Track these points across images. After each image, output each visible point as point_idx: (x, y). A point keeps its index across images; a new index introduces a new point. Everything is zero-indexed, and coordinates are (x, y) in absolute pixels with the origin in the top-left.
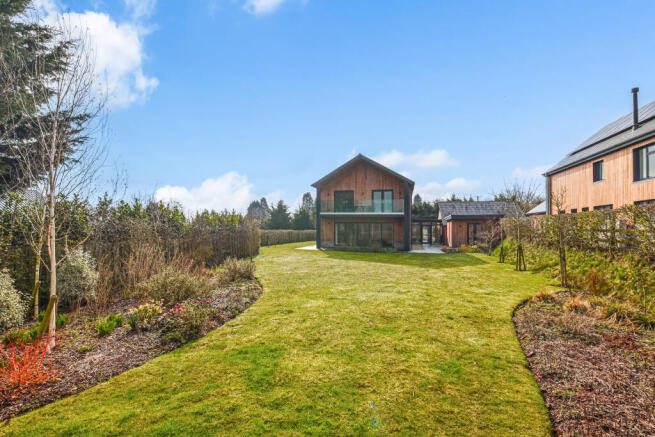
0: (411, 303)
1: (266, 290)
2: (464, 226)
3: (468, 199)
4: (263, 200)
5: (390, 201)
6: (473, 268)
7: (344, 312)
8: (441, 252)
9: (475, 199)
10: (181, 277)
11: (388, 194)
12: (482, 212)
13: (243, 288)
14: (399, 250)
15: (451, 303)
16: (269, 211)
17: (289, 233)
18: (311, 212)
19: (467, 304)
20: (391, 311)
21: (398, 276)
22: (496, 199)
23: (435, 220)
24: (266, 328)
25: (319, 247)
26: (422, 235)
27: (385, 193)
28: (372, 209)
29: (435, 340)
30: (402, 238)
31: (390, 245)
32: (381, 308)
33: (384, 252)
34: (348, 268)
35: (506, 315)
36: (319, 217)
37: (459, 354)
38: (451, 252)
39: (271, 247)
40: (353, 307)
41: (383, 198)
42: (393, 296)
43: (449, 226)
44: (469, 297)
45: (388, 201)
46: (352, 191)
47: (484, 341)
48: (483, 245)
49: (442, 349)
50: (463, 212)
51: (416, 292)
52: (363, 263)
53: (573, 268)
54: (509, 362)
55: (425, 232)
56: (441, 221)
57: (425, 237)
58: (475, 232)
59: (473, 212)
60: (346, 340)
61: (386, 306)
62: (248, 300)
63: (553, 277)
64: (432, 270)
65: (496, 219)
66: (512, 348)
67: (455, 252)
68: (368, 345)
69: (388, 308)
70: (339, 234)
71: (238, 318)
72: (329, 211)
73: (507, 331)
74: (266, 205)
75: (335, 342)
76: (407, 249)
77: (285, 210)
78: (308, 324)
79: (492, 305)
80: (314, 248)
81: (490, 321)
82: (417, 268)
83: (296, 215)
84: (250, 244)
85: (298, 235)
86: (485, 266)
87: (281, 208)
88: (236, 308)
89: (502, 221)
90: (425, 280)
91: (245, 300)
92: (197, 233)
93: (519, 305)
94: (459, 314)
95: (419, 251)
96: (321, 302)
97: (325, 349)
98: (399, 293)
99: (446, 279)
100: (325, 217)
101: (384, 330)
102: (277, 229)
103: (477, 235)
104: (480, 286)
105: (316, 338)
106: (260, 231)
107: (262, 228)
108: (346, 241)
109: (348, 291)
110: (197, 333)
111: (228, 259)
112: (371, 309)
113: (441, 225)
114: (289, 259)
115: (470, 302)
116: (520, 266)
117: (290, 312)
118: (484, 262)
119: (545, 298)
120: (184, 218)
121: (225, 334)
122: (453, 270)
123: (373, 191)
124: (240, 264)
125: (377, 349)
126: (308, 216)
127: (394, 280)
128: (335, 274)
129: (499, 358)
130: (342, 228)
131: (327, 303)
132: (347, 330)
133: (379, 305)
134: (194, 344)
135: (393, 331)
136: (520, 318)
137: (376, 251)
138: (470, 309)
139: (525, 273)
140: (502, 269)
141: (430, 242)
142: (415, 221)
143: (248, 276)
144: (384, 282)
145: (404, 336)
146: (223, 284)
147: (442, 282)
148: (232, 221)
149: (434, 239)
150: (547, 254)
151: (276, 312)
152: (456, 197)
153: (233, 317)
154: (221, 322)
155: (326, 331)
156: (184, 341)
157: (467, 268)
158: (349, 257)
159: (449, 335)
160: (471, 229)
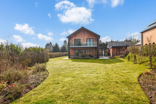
0: (102, 77)
1: (50, 74)
2: (116, 50)
3: (116, 41)
4: (51, 43)
5: (92, 42)
6: (120, 63)
7: (78, 82)
8: (109, 58)
9: (118, 41)
10: (16, 72)
11: (92, 40)
12: (121, 45)
13: (41, 74)
14: (95, 58)
15: (116, 77)
16: (52, 46)
17: (59, 54)
18: (66, 47)
19: (122, 77)
20: (95, 81)
21: (96, 67)
22: (125, 41)
23: (106, 48)
24: (48, 91)
25: (69, 58)
26: (102, 53)
27: (91, 39)
28: (86, 45)
29: (113, 93)
30: (96, 54)
31: (93, 57)
32: (92, 80)
33: (91, 59)
34: (79, 65)
35: (136, 81)
36: (69, 48)
37: (124, 99)
38: (112, 58)
39: (53, 59)
40: (82, 80)
41: (90, 41)
42: (96, 75)
43: (111, 50)
44: (122, 74)
45: (91, 42)
46: (80, 39)
47: (131, 92)
48: (122, 56)
49: (117, 97)
50: (115, 45)
51: (103, 73)
52: (84, 63)
53: (153, 62)
54: (143, 101)
55: (103, 52)
56: (108, 48)
57: (103, 54)
58: (119, 51)
59: (118, 45)
60: (80, 95)
61: (94, 79)
62: (42, 79)
63: (147, 66)
64: (107, 65)
65: (126, 47)
66: (143, 95)
67: (113, 58)
68: (89, 96)
69: (95, 80)
70: (76, 54)
71: (38, 87)
72: (72, 46)
73: (138, 87)
74: (52, 45)
75: (75, 96)
76: (98, 58)
77: (58, 46)
78: (65, 88)
79: (130, 77)
80: (68, 58)
81: (131, 83)
82: (102, 64)
83: (61, 48)
84: (45, 58)
85: (62, 54)
86: (124, 62)
87: (57, 46)
88: (37, 83)
89: (128, 48)
90: (105, 68)
91: (41, 79)
92: (25, 54)
93: (140, 76)
94: (120, 81)
95: (102, 58)
96: (70, 79)
97: (71, 100)
98: (98, 73)
99: (112, 68)
100: (71, 48)
101: (94, 89)
102: (55, 52)
103: (120, 52)
104: (124, 70)
105: (68, 95)
106: (49, 53)
107: (50, 52)
108: (78, 55)
109: (79, 74)
110: (20, 95)
111: (36, 64)
112: (89, 81)
113: (108, 49)
114: (59, 62)
115: (122, 76)
116: (135, 62)
117: (58, 83)
118: (123, 61)
119: (147, 73)
120: (20, 50)
121: (31, 95)
122: (114, 64)
123: (87, 39)
124: (41, 65)
125: (92, 98)
126: (66, 48)
127: (95, 69)
128: (75, 67)
129: (139, 100)
130: (77, 51)
131: (72, 79)
132: (80, 90)
133: (91, 79)
134: (18, 100)
135: (97, 89)
136: (141, 81)
137: (88, 59)
138: (123, 79)
139: (137, 64)
140: (129, 63)
141: (105, 55)
142: (100, 48)
143: (44, 69)
144: (92, 70)
145: (102, 92)
146: (34, 73)
147: (111, 69)
148: (39, 50)
149: (106, 54)
150: (143, 58)
151: (53, 84)
152: (113, 41)
153: (36, 86)
154: (31, 89)
155: (72, 91)
156: (14, 99)
157: (118, 63)
158: (80, 61)
159: (118, 90)
160: (118, 50)
